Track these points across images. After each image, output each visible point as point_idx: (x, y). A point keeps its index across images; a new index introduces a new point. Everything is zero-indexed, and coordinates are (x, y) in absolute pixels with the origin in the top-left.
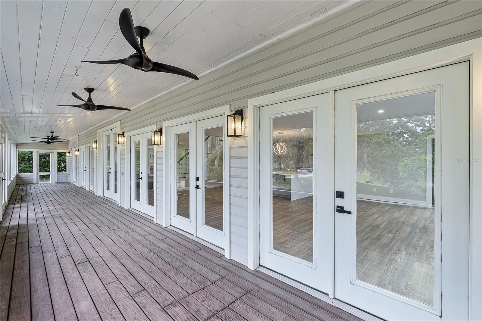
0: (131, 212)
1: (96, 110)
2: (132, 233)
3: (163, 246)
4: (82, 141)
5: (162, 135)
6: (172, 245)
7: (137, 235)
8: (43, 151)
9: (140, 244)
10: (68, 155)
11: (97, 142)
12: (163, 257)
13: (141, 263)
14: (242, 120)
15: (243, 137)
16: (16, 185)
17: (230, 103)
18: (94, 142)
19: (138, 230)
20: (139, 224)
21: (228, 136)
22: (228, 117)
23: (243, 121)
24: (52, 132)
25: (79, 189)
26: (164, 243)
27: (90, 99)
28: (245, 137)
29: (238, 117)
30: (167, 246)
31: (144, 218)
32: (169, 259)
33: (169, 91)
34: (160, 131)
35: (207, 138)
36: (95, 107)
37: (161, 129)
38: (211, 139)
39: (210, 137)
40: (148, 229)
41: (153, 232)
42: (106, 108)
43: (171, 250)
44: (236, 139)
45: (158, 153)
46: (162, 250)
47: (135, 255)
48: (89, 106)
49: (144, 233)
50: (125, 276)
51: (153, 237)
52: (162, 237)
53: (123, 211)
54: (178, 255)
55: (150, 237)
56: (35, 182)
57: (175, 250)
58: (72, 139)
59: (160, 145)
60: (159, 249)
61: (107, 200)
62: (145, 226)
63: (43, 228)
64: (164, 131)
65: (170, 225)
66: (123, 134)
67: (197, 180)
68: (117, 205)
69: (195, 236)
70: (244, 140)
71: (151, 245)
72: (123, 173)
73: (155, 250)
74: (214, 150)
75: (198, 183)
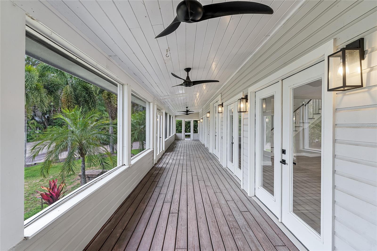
0: (226, 171)
1: (193, 85)
2: (219, 194)
3: (241, 221)
4: (204, 112)
5: (247, 102)
6: (250, 223)
7: (222, 197)
8: (187, 120)
9: (220, 210)
10: (198, 122)
11: (209, 112)
12: (236, 237)
13: (213, 235)
14: (362, 57)
15: (365, 88)
16: (175, 140)
17: (335, 37)
18: (208, 112)
19: (225, 192)
20: (228, 186)
21: (329, 90)
22: (330, 58)
23: (363, 59)
24: (187, 107)
25: (202, 146)
26: (242, 217)
27: (188, 78)
28: (370, 87)
29: (351, 54)
30: (245, 223)
31: (234, 180)
32: (241, 243)
33: (253, 54)
34: (246, 98)
35: (308, 102)
36: (191, 83)
37: (247, 95)
38: (313, 102)
39: (312, 100)
40: (233, 193)
41: (236, 198)
42: (199, 83)
43: (247, 231)
44: (347, 93)
45: (244, 120)
46: (237, 227)
47: (212, 222)
48: (188, 83)
49: (228, 197)
50: (194, 246)
51: (235, 206)
52: (243, 209)
53: (220, 169)
54: (253, 242)
55: (231, 204)
56: (183, 139)
57: (251, 233)
58: (200, 111)
59: (246, 112)
60: (235, 224)
61: (213, 157)
62: (232, 189)
63: (170, 173)
64: (249, 98)
65: (255, 196)
66: (222, 105)
67: (282, 153)
68: (218, 163)
69: (280, 221)
70: (367, 94)
71: (229, 215)
72: (222, 137)
73: (231, 223)
74: (317, 115)
75: (285, 157)
